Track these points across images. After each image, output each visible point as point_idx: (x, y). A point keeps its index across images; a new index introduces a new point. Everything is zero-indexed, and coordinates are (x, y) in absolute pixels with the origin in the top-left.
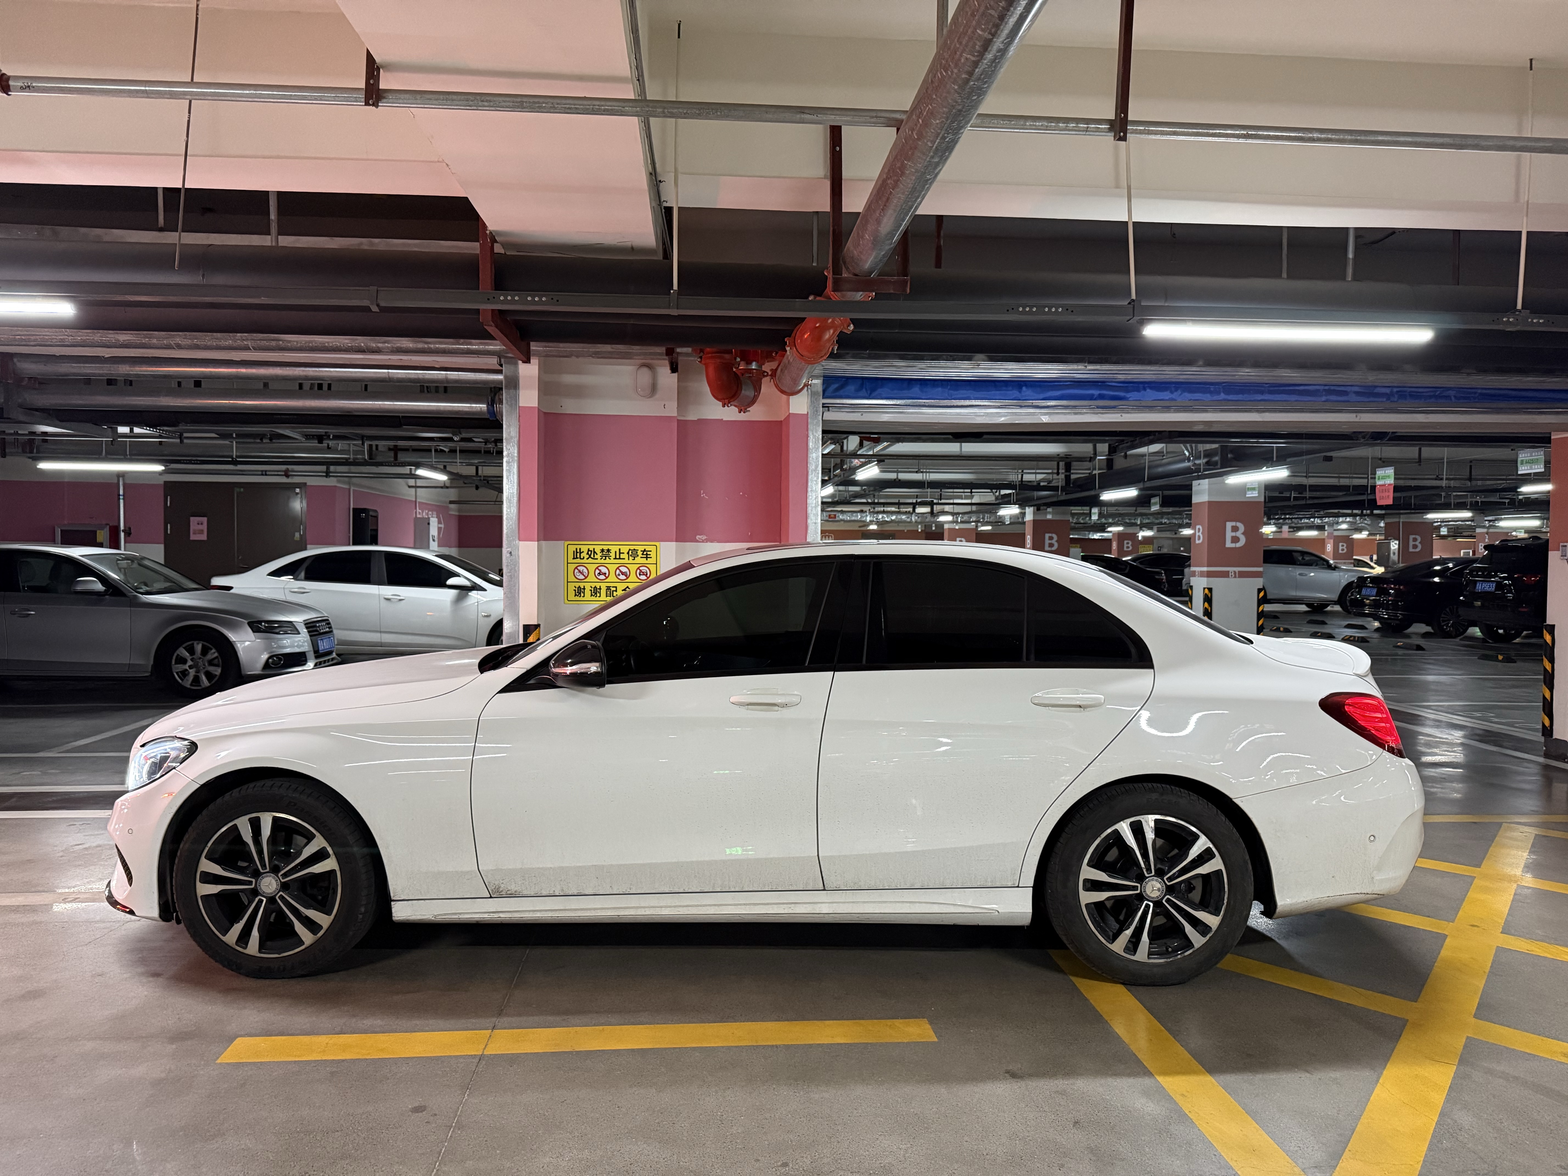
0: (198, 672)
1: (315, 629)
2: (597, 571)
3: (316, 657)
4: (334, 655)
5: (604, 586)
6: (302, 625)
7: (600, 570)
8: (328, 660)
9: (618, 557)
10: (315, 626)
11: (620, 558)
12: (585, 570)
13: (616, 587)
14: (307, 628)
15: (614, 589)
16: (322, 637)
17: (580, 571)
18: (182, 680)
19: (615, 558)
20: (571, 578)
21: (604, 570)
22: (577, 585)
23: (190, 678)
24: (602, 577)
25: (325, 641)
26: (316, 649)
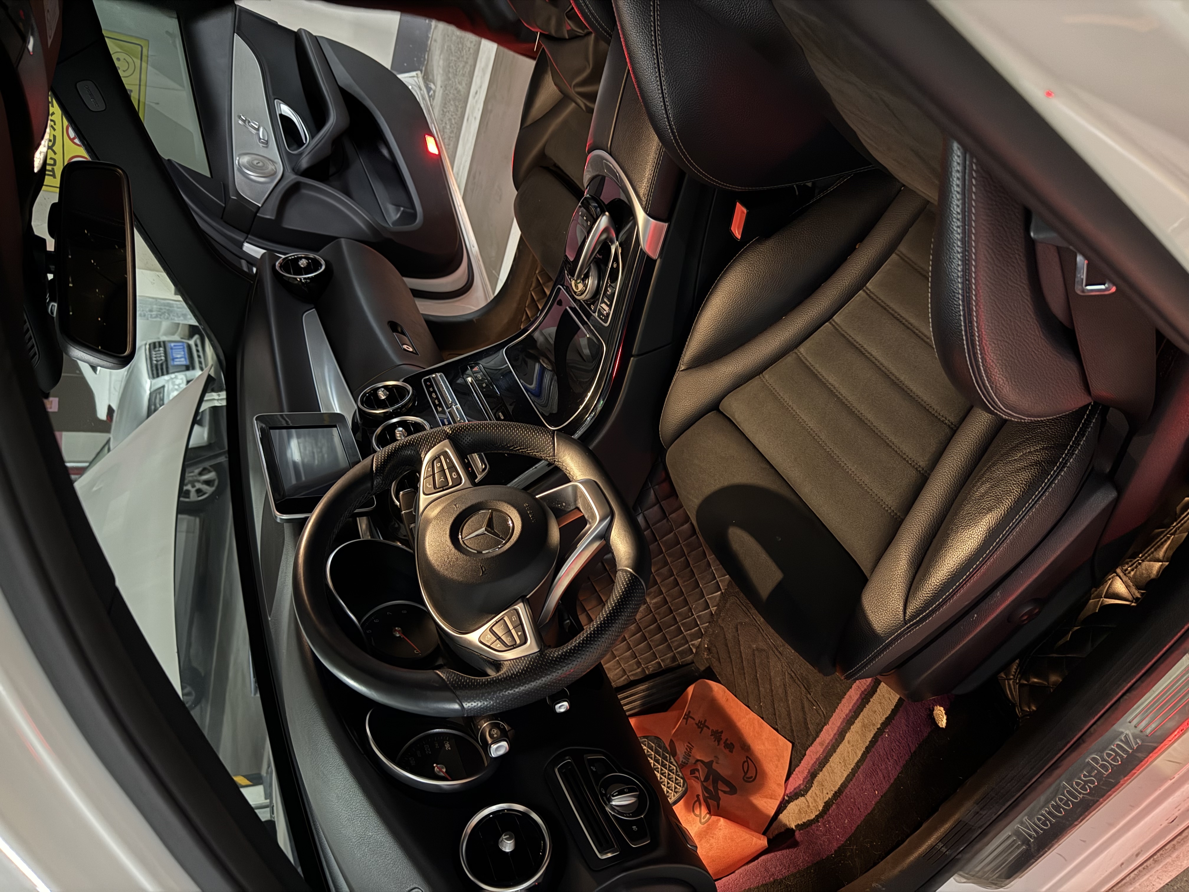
0: (198, 481)
1: (159, 367)
3: (193, 368)
4: (192, 342)
6: (154, 381)
8: (198, 351)
10: (156, 365)
14: (158, 376)
16: (170, 358)
18: (205, 493)
23: (204, 487)
25: (175, 356)
26: (184, 368)
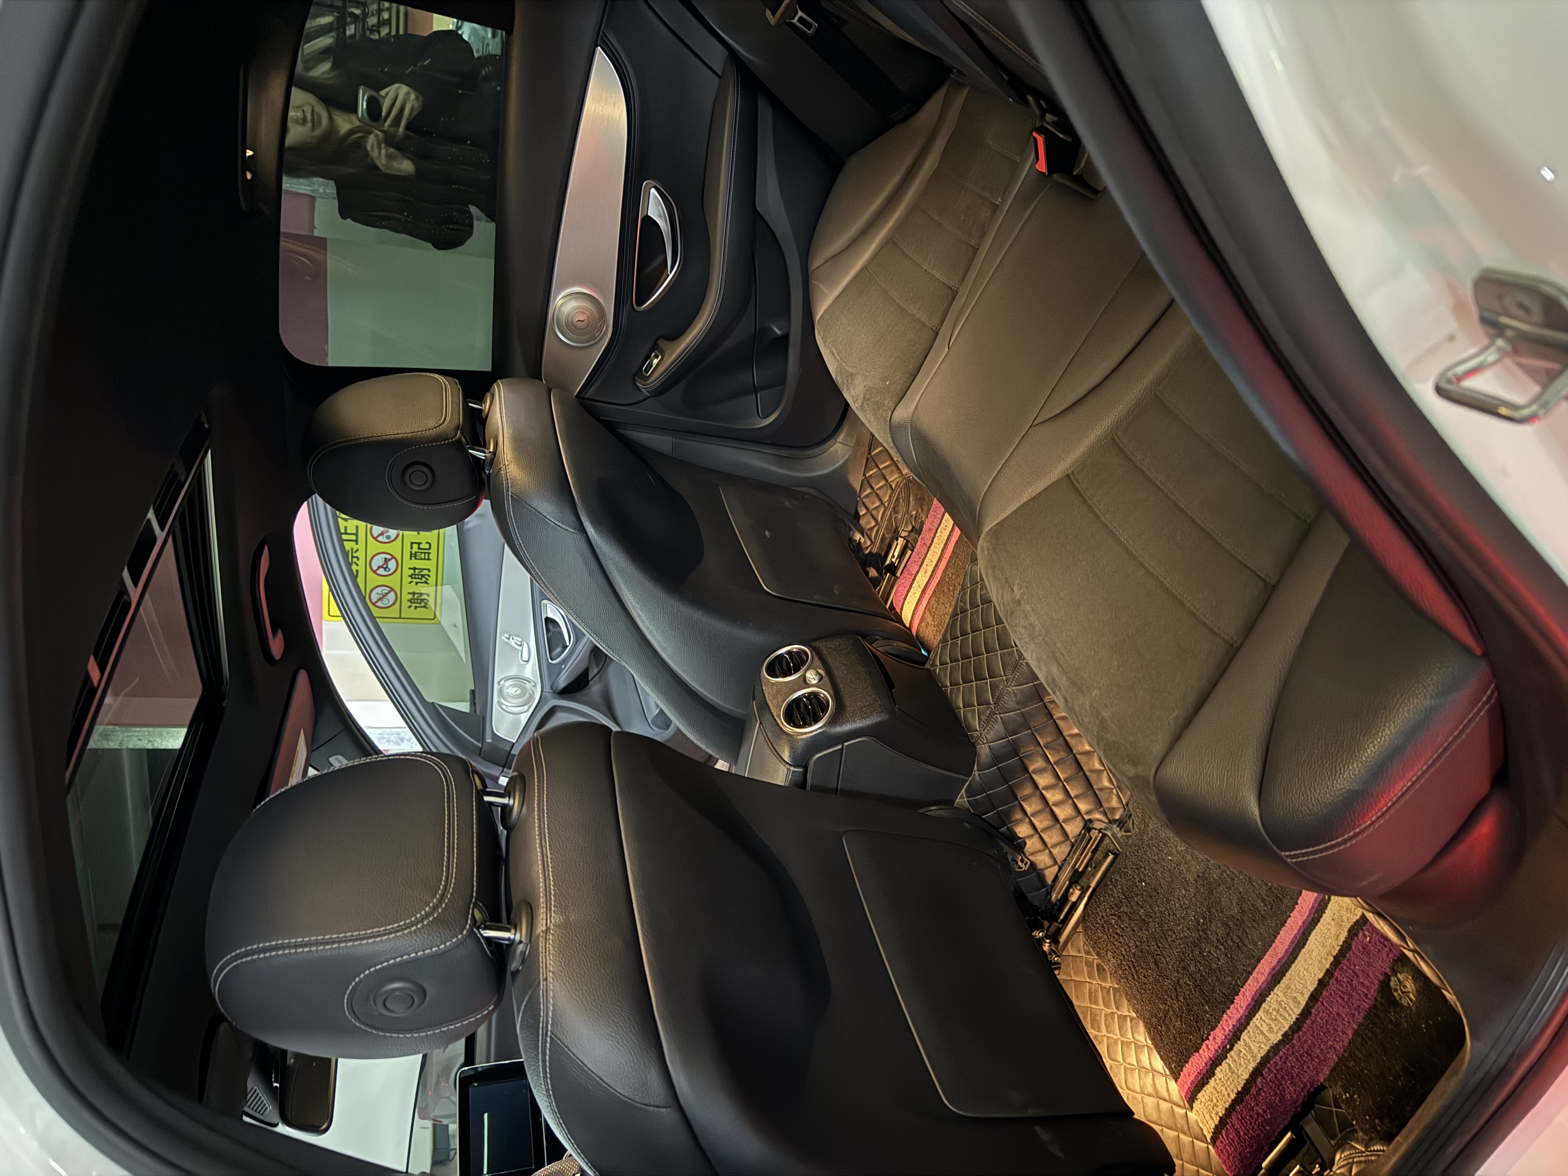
2: (381, 571)
5: (409, 563)
7: (379, 568)
9: (354, 537)
11: (356, 534)
12: (379, 590)
13: (412, 543)
15: (415, 546)
17: (380, 599)
19: (356, 541)
20: (394, 612)
21: (378, 561)
22: (405, 604)
24: (392, 565)
